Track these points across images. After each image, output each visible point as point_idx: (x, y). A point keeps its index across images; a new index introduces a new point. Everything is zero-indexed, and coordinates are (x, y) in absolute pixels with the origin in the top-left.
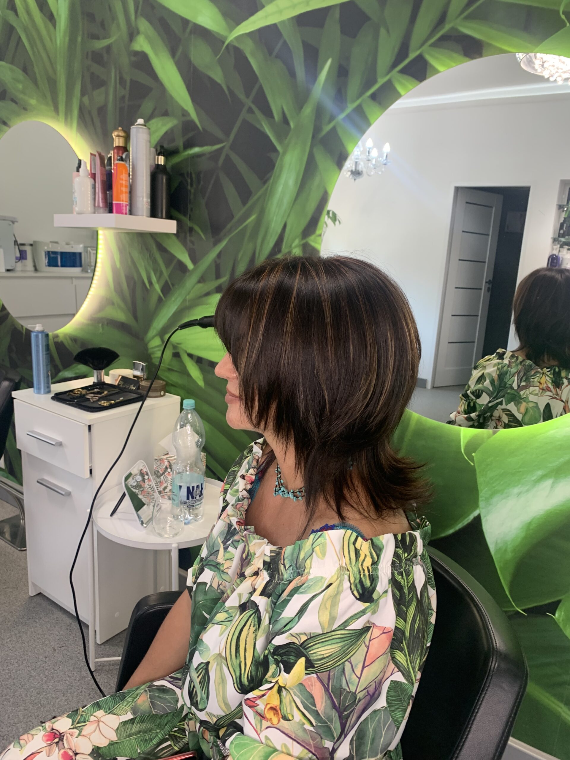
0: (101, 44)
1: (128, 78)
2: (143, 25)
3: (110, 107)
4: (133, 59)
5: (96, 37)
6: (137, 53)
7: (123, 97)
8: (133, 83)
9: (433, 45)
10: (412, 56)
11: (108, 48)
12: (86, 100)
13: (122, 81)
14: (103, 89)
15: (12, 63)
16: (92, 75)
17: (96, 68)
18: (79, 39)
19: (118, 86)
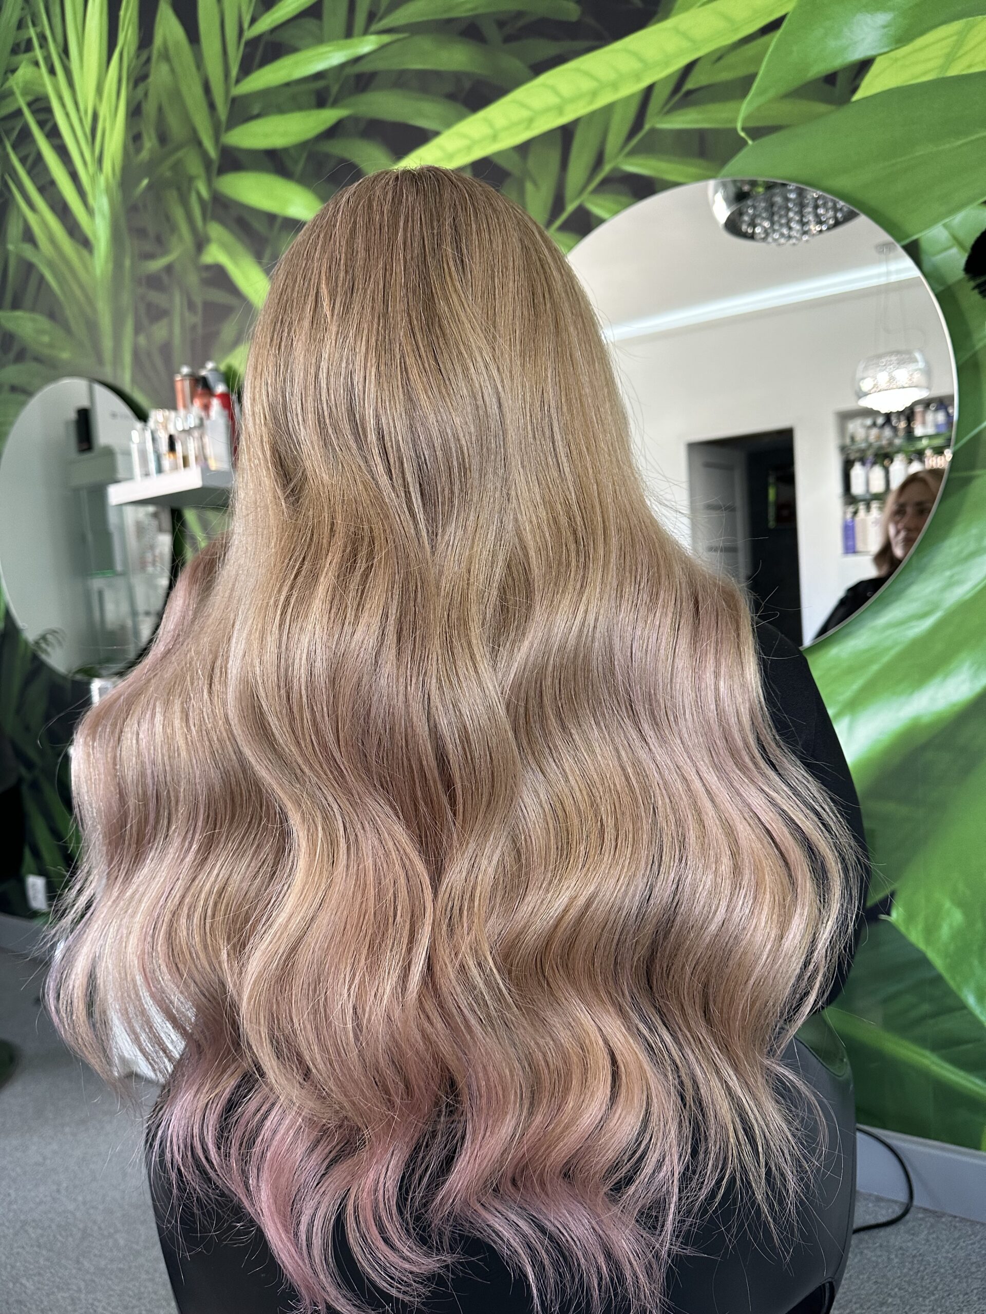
0: (156, 265)
1: (198, 300)
2: (215, 230)
3: (177, 341)
4: (205, 275)
5: (150, 256)
6: (208, 267)
7: (194, 328)
8: (208, 305)
9: (596, 191)
10: (570, 208)
11: (169, 269)
12: (142, 340)
13: (191, 306)
14: (164, 322)
15: (33, 309)
16: (149, 306)
17: (155, 297)
18: (127, 263)
19: (187, 314)
